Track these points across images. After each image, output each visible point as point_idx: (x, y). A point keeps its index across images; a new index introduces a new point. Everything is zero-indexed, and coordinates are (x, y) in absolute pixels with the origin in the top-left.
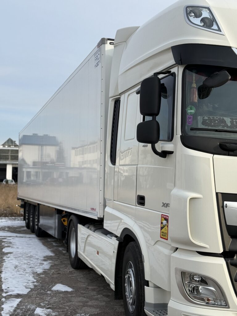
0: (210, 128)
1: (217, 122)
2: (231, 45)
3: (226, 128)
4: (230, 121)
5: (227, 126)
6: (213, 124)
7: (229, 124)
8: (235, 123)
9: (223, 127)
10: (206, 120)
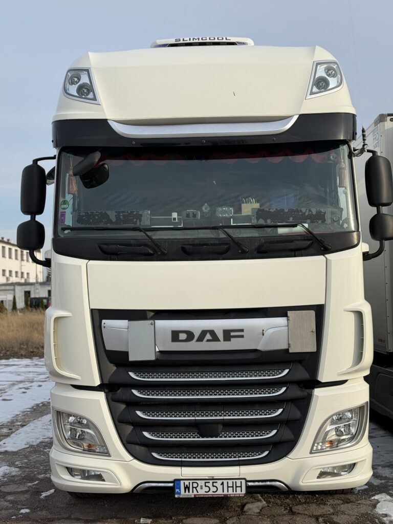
0: (88, 226)
1: (97, 217)
2: (108, 117)
3: (109, 226)
4: (116, 216)
5: (111, 222)
6: (91, 221)
7: (114, 219)
8: (122, 217)
9: (106, 223)
10: (83, 216)
